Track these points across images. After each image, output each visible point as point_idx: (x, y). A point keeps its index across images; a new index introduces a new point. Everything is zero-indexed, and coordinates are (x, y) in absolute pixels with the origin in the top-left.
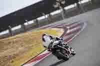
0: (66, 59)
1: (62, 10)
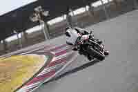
0: (101, 58)
1: (43, 25)
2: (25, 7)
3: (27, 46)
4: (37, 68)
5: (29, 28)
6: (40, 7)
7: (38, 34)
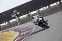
2: (9, 10)
3: (10, 28)
4: (14, 38)
5: (11, 20)
6: (16, 11)
7: (15, 22)
